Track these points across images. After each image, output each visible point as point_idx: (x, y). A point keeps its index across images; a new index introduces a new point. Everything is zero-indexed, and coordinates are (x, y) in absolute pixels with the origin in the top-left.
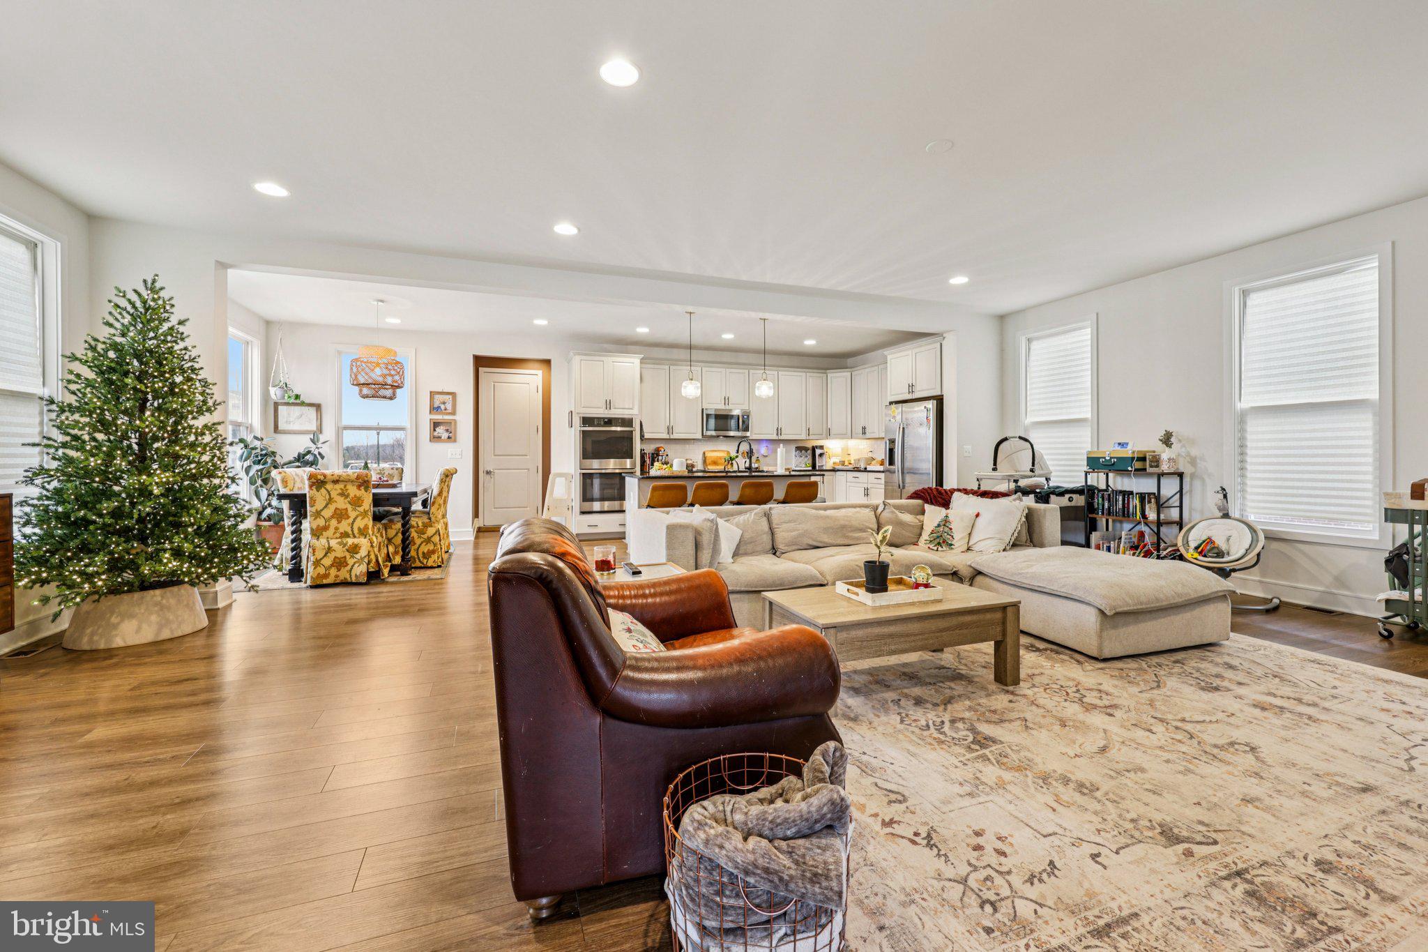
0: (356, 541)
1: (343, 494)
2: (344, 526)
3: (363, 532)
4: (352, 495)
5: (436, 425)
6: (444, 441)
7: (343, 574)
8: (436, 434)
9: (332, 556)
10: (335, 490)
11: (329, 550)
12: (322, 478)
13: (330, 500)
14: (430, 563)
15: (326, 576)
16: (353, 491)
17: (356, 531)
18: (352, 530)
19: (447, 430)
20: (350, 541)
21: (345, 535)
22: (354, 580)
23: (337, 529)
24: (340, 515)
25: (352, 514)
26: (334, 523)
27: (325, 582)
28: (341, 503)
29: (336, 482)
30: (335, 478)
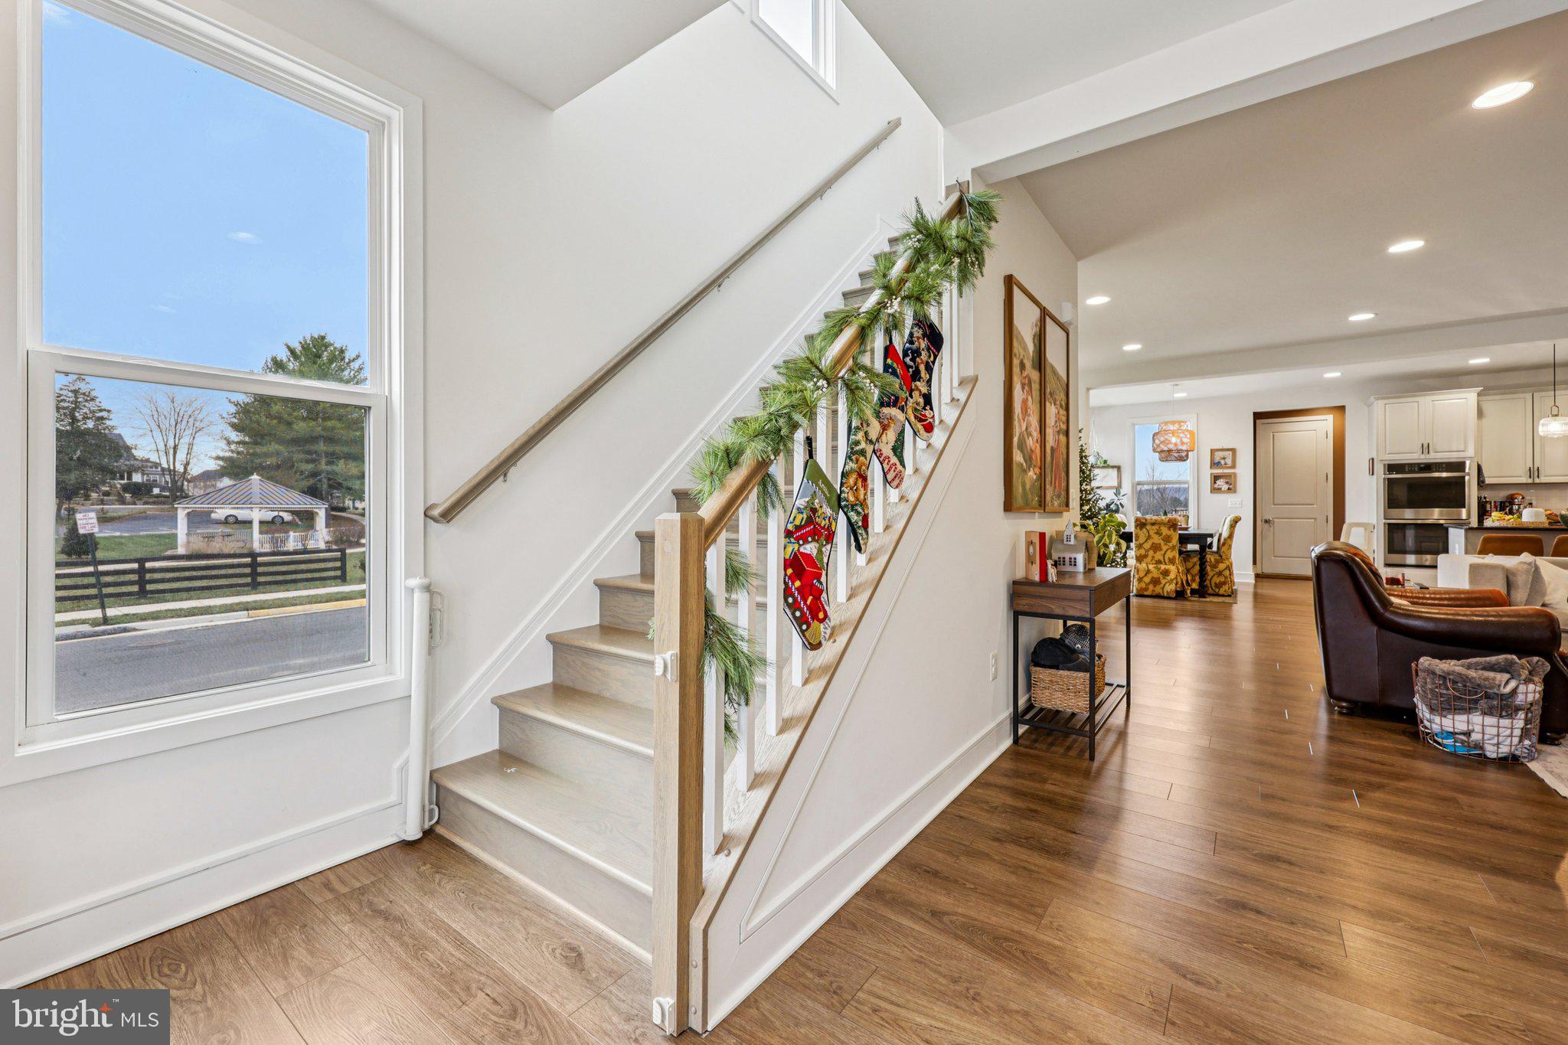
0: (1167, 567)
1: (1158, 533)
2: (1159, 556)
3: (1172, 561)
4: (1164, 534)
5: (1216, 478)
6: (1224, 492)
7: (1158, 590)
8: (1216, 486)
9: (1150, 576)
10: (1153, 529)
11: (1148, 572)
12: (1144, 521)
13: (1149, 537)
14: (1222, 591)
15: (1146, 589)
16: (1165, 531)
17: (1167, 560)
18: (1164, 560)
19: (1227, 483)
20: (1163, 567)
21: (1159, 562)
22: (1165, 594)
23: (1153, 557)
24: (1156, 548)
25: (1164, 548)
26: (1151, 553)
27: (1145, 593)
28: (1157, 539)
29: (1153, 524)
30: (1153, 521)
